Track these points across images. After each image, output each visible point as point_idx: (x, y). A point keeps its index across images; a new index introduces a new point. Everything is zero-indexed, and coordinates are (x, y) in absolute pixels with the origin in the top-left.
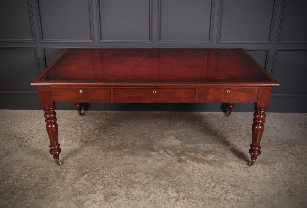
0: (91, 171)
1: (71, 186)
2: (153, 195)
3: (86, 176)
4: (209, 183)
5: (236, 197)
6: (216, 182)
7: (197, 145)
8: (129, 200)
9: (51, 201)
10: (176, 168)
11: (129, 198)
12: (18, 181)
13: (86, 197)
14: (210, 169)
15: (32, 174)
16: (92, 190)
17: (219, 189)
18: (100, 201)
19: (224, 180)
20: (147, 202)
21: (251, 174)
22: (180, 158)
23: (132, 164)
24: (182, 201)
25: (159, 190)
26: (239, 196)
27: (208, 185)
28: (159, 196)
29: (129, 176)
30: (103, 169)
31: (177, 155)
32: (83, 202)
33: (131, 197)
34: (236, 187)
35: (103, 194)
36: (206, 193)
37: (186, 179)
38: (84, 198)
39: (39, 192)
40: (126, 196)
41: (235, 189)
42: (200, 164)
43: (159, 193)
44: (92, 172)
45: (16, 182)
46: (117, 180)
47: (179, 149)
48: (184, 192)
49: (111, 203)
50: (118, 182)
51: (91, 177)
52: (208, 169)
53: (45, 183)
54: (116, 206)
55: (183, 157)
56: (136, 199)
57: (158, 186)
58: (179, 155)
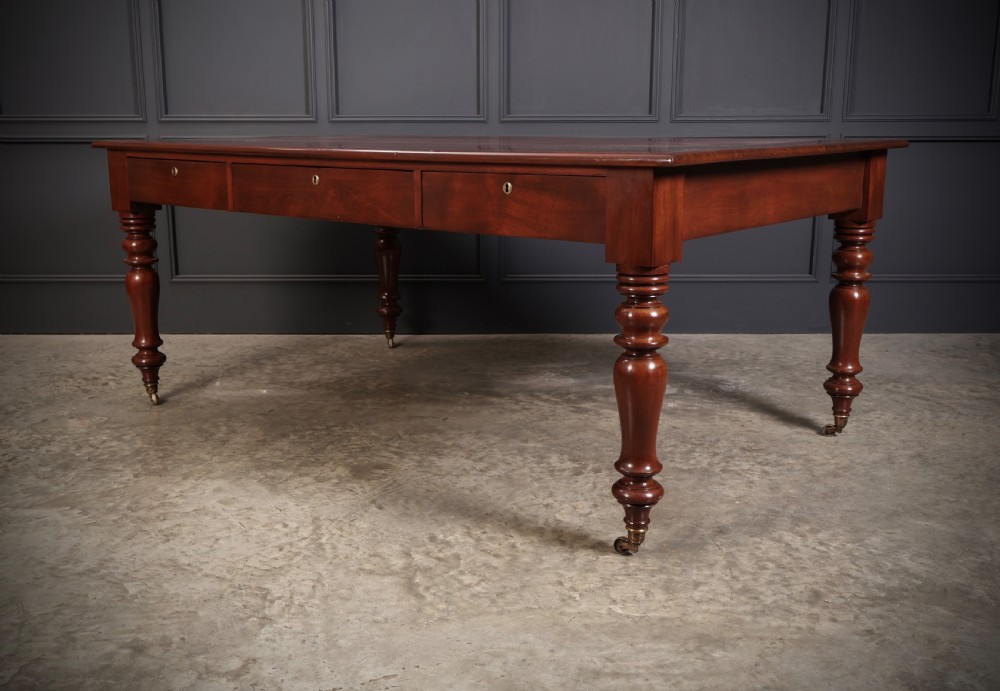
0: (307, 430)
1: (247, 453)
2: (502, 466)
3: (292, 437)
5: (758, 468)
8: (429, 475)
9: (185, 479)
10: (567, 422)
11: (428, 472)
12: (79, 447)
15: (125, 435)
16: (312, 460)
18: (339, 477)
19: (718, 441)
20: (485, 478)
23: (433, 418)
24: (592, 474)
25: (519, 458)
26: (767, 464)
27: (670, 449)
28: (519, 468)
29: (424, 436)
30: (344, 425)
31: (568, 401)
32: (287, 480)
33: (435, 470)
34: (758, 450)
35: (347, 465)
37: (602, 439)
38: (289, 474)
39: (147, 464)
40: (419, 469)
41: (755, 454)
43: (521, 464)
44: (312, 432)
45: (73, 448)
46: (390, 443)
47: (575, 393)
48: (596, 460)
49: (373, 482)
50: (389, 446)
51: (307, 439)
52: (667, 422)
53: (166, 450)
54: (390, 485)
55: (588, 405)
56: (449, 473)
57: (515, 452)
58: (575, 402)
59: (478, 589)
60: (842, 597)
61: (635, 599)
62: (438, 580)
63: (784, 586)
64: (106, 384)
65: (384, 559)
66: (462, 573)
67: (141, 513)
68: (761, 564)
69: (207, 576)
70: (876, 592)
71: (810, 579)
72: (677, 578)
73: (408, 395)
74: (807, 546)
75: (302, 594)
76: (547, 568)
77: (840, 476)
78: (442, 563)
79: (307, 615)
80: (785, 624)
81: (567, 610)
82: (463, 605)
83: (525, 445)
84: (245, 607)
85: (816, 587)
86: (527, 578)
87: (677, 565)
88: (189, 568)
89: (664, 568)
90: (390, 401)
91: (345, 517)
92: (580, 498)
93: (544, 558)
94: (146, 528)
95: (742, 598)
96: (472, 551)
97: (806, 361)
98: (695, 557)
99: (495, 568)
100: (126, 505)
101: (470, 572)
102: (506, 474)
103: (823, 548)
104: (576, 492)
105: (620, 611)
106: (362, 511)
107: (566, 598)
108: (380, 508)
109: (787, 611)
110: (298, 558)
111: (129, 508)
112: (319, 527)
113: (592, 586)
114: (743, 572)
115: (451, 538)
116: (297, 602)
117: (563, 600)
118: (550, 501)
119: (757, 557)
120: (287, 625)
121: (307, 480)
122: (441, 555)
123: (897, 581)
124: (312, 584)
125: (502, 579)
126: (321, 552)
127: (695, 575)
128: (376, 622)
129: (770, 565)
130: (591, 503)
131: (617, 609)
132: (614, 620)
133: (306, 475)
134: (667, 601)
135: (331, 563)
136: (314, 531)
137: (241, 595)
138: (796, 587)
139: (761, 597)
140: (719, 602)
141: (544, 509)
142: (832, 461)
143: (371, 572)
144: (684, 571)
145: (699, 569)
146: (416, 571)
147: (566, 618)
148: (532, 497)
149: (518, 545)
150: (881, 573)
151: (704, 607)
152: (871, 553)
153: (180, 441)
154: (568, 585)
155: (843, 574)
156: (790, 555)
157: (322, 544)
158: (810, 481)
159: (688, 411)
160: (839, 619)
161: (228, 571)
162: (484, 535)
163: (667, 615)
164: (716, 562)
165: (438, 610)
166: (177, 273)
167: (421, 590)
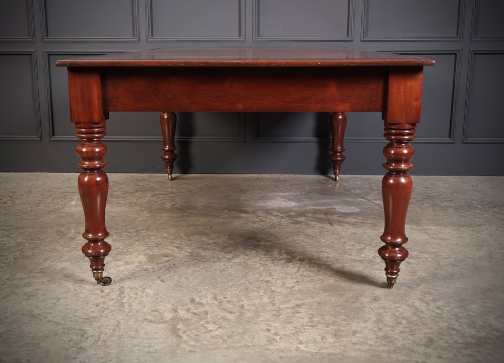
0: (124, 232)
2: (243, 256)
3: (115, 236)
4: (352, 245)
6: (366, 244)
7: (329, 207)
8: (196, 261)
9: (44, 261)
10: (288, 229)
11: (196, 259)
13: (113, 258)
14: (354, 231)
15: (12, 234)
16: (125, 251)
17: (372, 252)
18: (140, 262)
20: (231, 263)
21: (434, 236)
22: (296, 219)
23: (203, 226)
24: (298, 262)
25: (254, 251)
27: (349, 247)
29: (196, 237)
30: (148, 229)
31: (290, 216)
33: (199, 258)
35: (146, 255)
36: (346, 255)
37: (308, 240)
39: (23, 252)
40: (190, 257)
42: (335, 226)
43: (254, 255)
44: (127, 233)
46: (175, 241)
47: (295, 211)
48: (303, 253)
49: (160, 265)
50: (175, 243)
51: (123, 238)
52: (350, 230)
53: (36, 243)
54: (171, 267)
55: (302, 219)
56: (209, 260)
57: (252, 248)
58: (294, 217)
59: (216, 333)
60: (448, 343)
61: (315, 341)
62: (191, 327)
63: (412, 335)
64: (6, 203)
65: (160, 313)
66: (208, 323)
67: (15, 282)
68: (398, 320)
69: (49, 321)
70: (470, 340)
71: (428, 331)
72: (343, 329)
73: (190, 211)
74: (429, 310)
75: (106, 334)
76: (262, 321)
77: (457, 266)
78: (196, 316)
79: (107, 347)
80: (408, 359)
81: (271, 347)
82: (205, 342)
83: (259, 243)
84: (70, 341)
85: (431, 336)
86: (248, 327)
87: (344, 320)
88: (39, 316)
89: (336, 322)
90: (178, 215)
91: (140, 287)
92: (288, 276)
93: (261, 314)
94: (16, 291)
95: (383, 342)
96: (216, 309)
97: (444, 193)
98: (356, 316)
99: (229, 320)
100: (7, 276)
101: (212, 322)
102: (244, 261)
103: (439, 311)
104: (287, 273)
105: (303, 348)
106: (151, 283)
107: (271, 339)
108: (163, 281)
109: (410, 350)
110: (107, 312)
111: (8, 279)
112: (122, 293)
113: (288, 332)
114: (386, 326)
115: (203, 301)
116: (102, 339)
117: (269, 341)
118: (269, 278)
119: (396, 316)
120: (94, 353)
121: (119, 263)
122: (196, 311)
123: (484, 333)
124: (113, 327)
125: (232, 327)
126: (122, 308)
127: (354, 326)
128: (149, 352)
129: (404, 321)
130: (296, 280)
131: (302, 347)
132: (299, 354)
133: (119, 260)
134: (334, 343)
135: (127, 315)
136: (120, 295)
137: (69, 333)
138: (418, 335)
139: (395, 342)
140: (368, 344)
141: (265, 284)
142: (453, 256)
143: (151, 321)
144: (348, 324)
145: (358, 323)
146: (179, 321)
147: (269, 353)
148: (258, 276)
149: (245, 306)
150: (474, 328)
151: (358, 347)
152: (469, 315)
153: (46, 238)
154: (273, 331)
155: (450, 328)
156: (418, 315)
157: (123, 303)
158: (437, 269)
159: (365, 223)
160: (443, 356)
161: (63, 319)
162: (225, 299)
163: (333, 352)
164: (369, 319)
165: (189, 345)
166: (54, 135)
167: (180, 333)
